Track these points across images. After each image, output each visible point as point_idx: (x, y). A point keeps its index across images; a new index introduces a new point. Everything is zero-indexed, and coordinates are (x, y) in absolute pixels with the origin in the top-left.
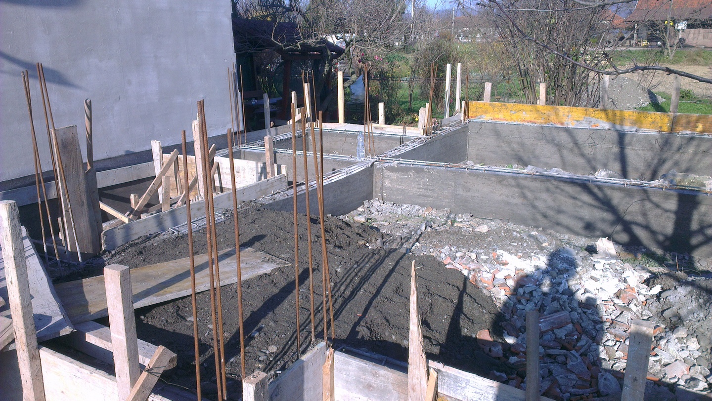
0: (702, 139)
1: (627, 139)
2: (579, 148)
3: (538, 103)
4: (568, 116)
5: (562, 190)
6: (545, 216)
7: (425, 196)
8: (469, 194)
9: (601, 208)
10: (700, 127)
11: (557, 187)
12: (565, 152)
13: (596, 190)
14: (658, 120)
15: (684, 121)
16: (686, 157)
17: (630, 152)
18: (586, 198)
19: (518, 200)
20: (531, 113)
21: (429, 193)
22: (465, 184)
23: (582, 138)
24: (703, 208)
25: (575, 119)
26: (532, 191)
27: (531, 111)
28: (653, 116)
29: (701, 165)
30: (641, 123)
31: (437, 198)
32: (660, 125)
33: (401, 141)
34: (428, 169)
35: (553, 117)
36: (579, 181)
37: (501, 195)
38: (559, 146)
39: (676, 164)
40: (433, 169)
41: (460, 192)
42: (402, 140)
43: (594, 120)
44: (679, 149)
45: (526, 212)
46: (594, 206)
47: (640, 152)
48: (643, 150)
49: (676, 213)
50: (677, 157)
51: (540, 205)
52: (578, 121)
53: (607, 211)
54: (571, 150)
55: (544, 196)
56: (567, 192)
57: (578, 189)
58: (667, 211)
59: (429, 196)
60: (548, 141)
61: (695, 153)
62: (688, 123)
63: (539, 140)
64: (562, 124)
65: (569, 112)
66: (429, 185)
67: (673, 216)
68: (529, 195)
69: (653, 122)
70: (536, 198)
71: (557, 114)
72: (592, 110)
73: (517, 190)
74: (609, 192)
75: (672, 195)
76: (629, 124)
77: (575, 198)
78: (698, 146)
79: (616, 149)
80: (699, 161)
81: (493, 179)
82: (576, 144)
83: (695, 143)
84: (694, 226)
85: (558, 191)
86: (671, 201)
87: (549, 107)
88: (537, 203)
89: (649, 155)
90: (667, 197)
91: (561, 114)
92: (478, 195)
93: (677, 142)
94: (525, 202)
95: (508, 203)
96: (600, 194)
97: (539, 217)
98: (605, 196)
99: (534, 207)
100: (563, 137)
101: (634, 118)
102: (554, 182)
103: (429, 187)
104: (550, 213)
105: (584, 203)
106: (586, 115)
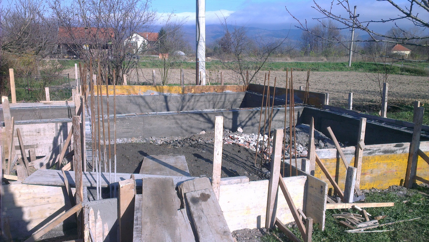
0: (196, 95)
1: (168, 99)
2: (148, 105)
3: (124, 84)
4: (139, 90)
5: (193, 117)
6: (186, 130)
7: (127, 132)
8: (151, 127)
9: (207, 122)
10: (193, 90)
11: (191, 117)
12: (142, 108)
13: (205, 115)
14: (178, 89)
15: (187, 89)
16: (191, 103)
17: (169, 104)
18: (202, 119)
19: (175, 126)
20: (121, 90)
21: (129, 130)
22: (149, 122)
23: (148, 100)
24: (240, 116)
25: (143, 91)
26: (180, 120)
27: (120, 89)
28: (176, 88)
29: (197, 106)
30: (171, 91)
31: (134, 132)
32: (178, 91)
34: (128, 118)
35: (132, 91)
36: (199, 113)
37: (167, 124)
38: (139, 105)
39: (188, 107)
40: (131, 117)
41: (147, 126)
43: (151, 91)
44: (189, 101)
45: (178, 131)
46: (205, 122)
47: (174, 104)
48: (175, 103)
49: (232, 119)
50: (188, 104)
51: (184, 126)
52: (144, 92)
53: (209, 123)
54: (145, 106)
55: (185, 121)
56: (195, 118)
57: (198, 116)
58: (229, 119)
59: (129, 132)
60: (134, 103)
61: (194, 102)
62: (189, 89)
63: (129, 103)
64: (137, 94)
65: (139, 88)
66: (129, 126)
67: (231, 120)
68: (179, 122)
69: (176, 90)
70: (183, 123)
71: (134, 90)
72: (150, 87)
73: (174, 121)
74: (209, 115)
75: (231, 113)
76: (166, 92)
77: (198, 120)
78: (195, 98)
79: (164, 104)
80: (196, 105)
81: (163, 117)
82: (147, 103)
83: (194, 97)
84: (238, 123)
85: (191, 118)
86: (230, 115)
87: (128, 86)
88: (183, 125)
89: (178, 105)
90: (229, 114)
91: (136, 89)
92: (156, 126)
93: (187, 98)
94: (178, 126)
95: (170, 128)
96: (207, 117)
97: (184, 131)
98: (208, 116)
99: (182, 127)
100: (141, 101)
101: (168, 89)
102: (189, 114)
103: (129, 127)
104: (189, 128)
105: (201, 121)
106: (148, 89)
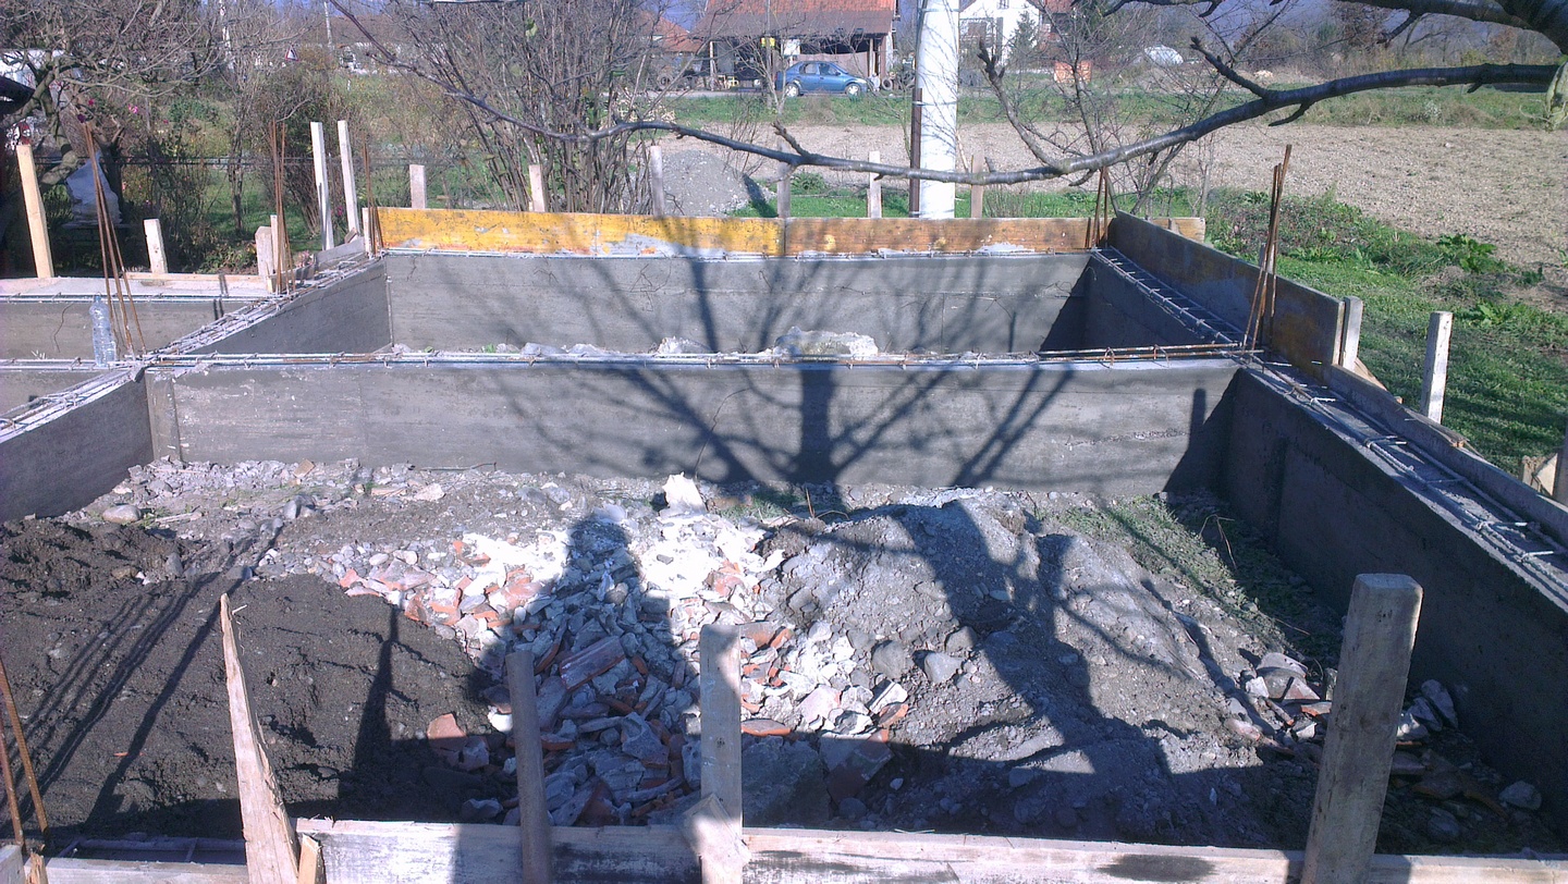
0: (835, 265)
1: (709, 275)
2: (624, 301)
3: (531, 208)
4: (594, 234)
5: (594, 389)
6: (567, 447)
7: (293, 436)
8: (398, 419)
9: (671, 417)
10: (830, 239)
11: (583, 385)
12: (598, 311)
13: (657, 382)
14: (759, 233)
15: (801, 232)
16: (814, 299)
17: (715, 299)
18: (639, 399)
19: (508, 421)
20: (520, 230)
21: (300, 428)
22: (386, 397)
23: (625, 277)
24: (843, 394)
25: (608, 239)
26: (533, 399)
27: (518, 226)
28: (750, 226)
30: (730, 240)
31: (323, 438)
32: (763, 242)
33: (216, 311)
34: (290, 372)
35: (563, 238)
36: (623, 367)
37: (470, 414)
38: (584, 299)
40: (302, 371)
41: (377, 416)
42: (218, 309)
43: (645, 239)
44: (800, 286)
45: (527, 444)
46: (659, 415)
47: (735, 298)
48: (740, 294)
49: (802, 408)
50: (797, 301)
51: (554, 425)
52: (614, 243)
53: (681, 420)
54: (609, 305)
55: (557, 406)
56: (603, 393)
57: (622, 383)
58: (785, 406)
59: (302, 436)
60: (562, 291)
61: (828, 292)
62: (810, 235)
63: (544, 287)
64: (585, 251)
65: (595, 225)
66: (297, 410)
67: (796, 415)
68: (527, 405)
69: (752, 238)
70: (545, 412)
71: (571, 232)
72: (639, 221)
73: (502, 399)
74: (680, 383)
75: (791, 375)
76: (709, 244)
77: (619, 403)
78: (831, 278)
79: (692, 297)
80: (836, 306)
81: (449, 380)
82: (616, 289)
83: (824, 272)
84: (835, 429)
85: (585, 391)
86: (790, 387)
87: (549, 216)
88: (548, 423)
89: (750, 302)
90: (781, 380)
91: (579, 230)
92: (418, 419)
93: (795, 273)
94: (522, 423)
95: (486, 431)
96: (666, 391)
97: (554, 450)
98: (673, 388)
99: (541, 430)
100: (590, 280)
101: (718, 231)
102: (575, 374)
103: (299, 415)
104: (575, 438)
105: (638, 409)
106: (629, 229)
